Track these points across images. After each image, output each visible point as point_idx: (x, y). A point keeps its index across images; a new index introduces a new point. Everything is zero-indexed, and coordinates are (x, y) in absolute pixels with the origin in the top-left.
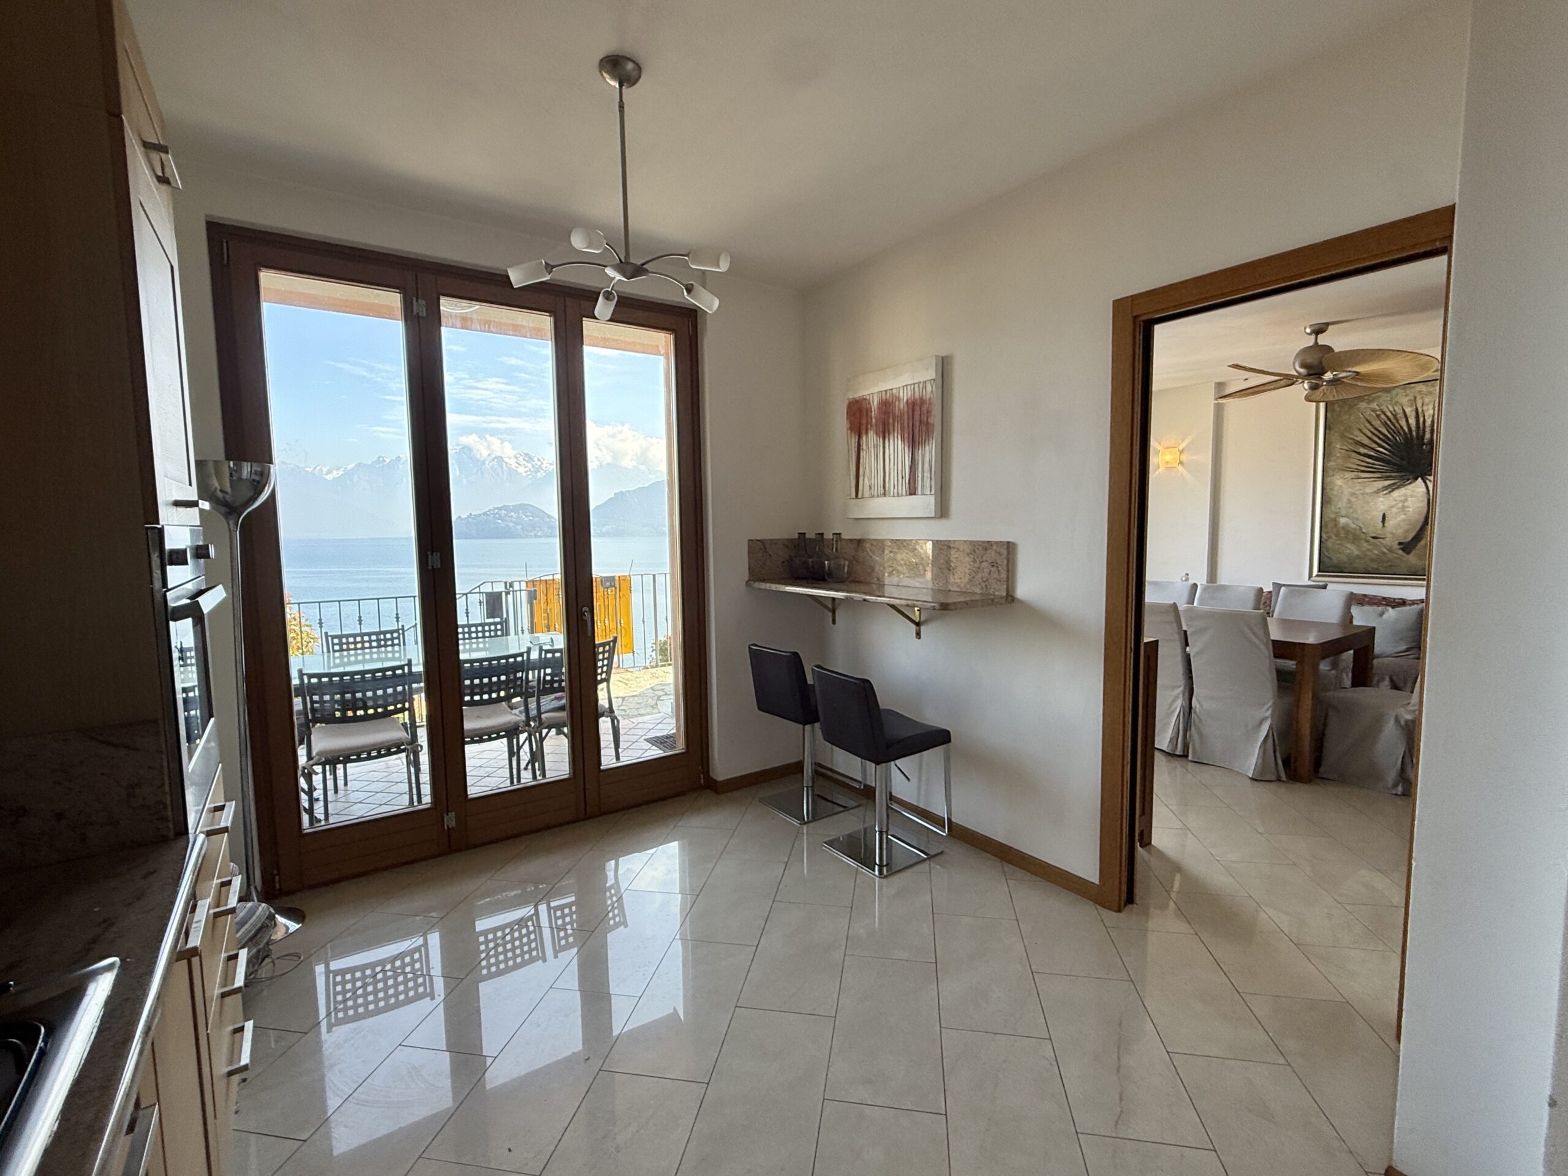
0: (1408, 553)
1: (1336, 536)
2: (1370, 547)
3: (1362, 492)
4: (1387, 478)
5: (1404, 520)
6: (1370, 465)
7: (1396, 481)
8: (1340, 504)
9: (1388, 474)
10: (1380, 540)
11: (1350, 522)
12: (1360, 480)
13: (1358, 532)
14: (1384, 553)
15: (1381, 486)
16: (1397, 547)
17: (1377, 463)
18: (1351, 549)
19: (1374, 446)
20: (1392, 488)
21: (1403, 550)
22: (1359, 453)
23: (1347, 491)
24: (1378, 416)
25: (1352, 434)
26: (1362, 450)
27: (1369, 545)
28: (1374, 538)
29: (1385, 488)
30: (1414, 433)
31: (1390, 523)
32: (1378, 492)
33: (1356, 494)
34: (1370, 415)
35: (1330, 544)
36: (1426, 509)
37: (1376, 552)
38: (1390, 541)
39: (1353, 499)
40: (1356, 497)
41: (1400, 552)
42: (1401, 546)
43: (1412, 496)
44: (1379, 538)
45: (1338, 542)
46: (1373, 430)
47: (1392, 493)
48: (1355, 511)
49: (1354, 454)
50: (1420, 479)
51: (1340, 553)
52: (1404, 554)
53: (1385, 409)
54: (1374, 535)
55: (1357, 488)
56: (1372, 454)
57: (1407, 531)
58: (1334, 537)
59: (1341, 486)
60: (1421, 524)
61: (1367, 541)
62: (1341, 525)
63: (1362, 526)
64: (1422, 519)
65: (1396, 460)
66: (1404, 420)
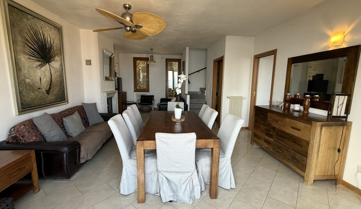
0: (49, 95)
1: (26, 89)
2: (38, 93)
3: (32, 66)
4: (39, 61)
5: (46, 81)
6: (33, 53)
7: (42, 63)
8: (25, 71)
9: (39, 59)
10: (41, 90)
11: (30, 81)
12: (31, 60)
13: (33, 86)
14: (43, 96)
15: (38, 65)
16: (45, 92)
17: (35, 53)
18: (33, 95)
19: (33, 43)
20: (41, 66)
21: (47, 93)
22: (28, 46)
23: (27, 65)
24: (32, 29)
25: (24, 34)
26: (30, 45)
27: (38, 92)
28: (39, 89)
29: (40, 65)
30: (44, 43)
31: (43, 82)
32: (37, 67)
33: (31, 67)
34: (29, 27)
35: (24, 93)
36: (50, 76)
37: (40, 95)
38: (44, 90)
39: (30, 70)
40: (31, 69)
41: (46, 94)
42: (47, 92)
43: (47, 71)
44: (40, 89)
45: (27, 92)
46: (31, 35)
47: (41, 68)
48: (31, 76)
49: (26, 46)
50: (48, 63)
51: (28, 97)
52: (47, 95)
53: (33, 27)
54: (38, 87)
55: (30, 64)
56: (33, 48)
57: (47, 85)
58: (25, 89)
59: (24, 62)
60: (50, 82)
61: (37, 91)
62: (27, 83)
63: (34, 83)
64: (50, 81)
65: (41, 53)
66: (40, 35)
